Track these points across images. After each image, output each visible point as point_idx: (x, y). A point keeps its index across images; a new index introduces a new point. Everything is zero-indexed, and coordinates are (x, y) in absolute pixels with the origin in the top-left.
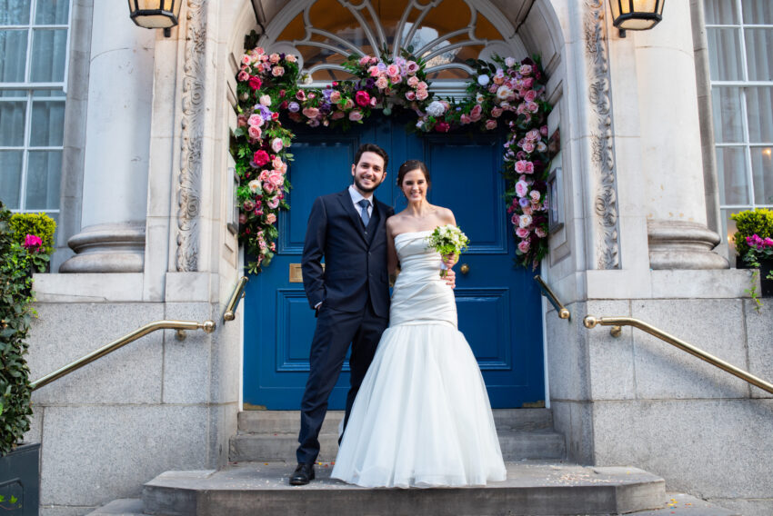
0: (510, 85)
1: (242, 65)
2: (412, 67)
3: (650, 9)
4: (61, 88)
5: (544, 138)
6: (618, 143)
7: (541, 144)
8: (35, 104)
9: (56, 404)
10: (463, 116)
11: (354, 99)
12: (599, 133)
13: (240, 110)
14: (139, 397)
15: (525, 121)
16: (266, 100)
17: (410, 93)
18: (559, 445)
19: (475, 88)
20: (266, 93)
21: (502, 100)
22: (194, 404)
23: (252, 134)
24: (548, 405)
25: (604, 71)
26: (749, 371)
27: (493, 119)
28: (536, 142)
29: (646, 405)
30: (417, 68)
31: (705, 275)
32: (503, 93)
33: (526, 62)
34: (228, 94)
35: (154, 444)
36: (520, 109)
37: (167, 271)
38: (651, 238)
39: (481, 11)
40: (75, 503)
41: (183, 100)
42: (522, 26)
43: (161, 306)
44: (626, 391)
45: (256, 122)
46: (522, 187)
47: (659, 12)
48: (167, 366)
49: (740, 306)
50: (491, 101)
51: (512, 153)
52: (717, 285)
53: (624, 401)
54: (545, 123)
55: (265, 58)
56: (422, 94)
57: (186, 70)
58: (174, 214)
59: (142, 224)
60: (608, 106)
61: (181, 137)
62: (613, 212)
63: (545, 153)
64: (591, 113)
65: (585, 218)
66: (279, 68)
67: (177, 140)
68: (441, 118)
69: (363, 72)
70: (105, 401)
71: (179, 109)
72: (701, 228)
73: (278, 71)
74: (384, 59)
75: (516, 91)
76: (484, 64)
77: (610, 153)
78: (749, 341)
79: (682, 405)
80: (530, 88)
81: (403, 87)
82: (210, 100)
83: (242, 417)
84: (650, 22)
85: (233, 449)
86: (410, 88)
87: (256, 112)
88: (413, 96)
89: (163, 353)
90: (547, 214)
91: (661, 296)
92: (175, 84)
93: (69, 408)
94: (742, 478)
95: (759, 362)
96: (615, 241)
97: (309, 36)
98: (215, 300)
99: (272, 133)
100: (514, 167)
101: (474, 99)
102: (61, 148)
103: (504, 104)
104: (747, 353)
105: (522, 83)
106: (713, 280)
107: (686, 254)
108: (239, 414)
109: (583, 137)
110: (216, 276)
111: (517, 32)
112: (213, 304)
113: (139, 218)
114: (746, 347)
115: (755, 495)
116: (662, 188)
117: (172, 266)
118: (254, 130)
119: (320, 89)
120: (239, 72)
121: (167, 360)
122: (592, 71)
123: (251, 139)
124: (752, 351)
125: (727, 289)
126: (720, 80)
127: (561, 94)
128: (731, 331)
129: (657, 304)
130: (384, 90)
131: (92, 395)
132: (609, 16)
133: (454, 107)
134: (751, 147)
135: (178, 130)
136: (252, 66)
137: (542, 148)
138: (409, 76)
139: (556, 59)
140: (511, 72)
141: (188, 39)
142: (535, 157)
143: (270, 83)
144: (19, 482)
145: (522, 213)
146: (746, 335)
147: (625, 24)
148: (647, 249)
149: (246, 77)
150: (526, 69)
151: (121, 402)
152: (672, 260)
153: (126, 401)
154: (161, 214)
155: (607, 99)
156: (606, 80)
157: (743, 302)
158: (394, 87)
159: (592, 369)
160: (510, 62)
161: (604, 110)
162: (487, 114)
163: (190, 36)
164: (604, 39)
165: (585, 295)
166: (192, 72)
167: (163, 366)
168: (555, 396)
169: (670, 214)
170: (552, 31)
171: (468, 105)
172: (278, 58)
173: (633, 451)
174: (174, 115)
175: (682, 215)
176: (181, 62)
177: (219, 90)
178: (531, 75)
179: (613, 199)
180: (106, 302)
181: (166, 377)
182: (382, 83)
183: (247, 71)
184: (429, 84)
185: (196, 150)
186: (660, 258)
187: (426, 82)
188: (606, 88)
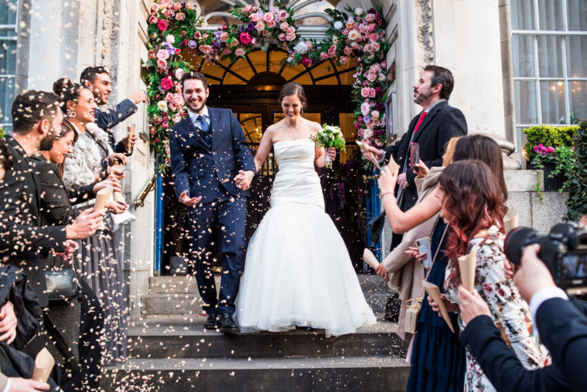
0: (358, 30)
1: (152, 11)
2: (283, 15)
4: (14, 29)
5: (384, 69)
7: (381, 74)
10: (322, 54)
11: (238, 39)
13: (150, 46)
15: (369, 57)
16: (171, 39)
17: (282, 36)
19: (332, 31)
20: (171, 33)
21: (352, 41)
23: (160, 65)
25: (429, 18)
27: (345, 56)
28: (377, 73)
30: (287, 15)
32: (353, 36)
33: (371, 11)
34: (139, 33)
36: (366, 48)
41: (103, 36)
45: (163, 55)
46: (365, 107)
49: (528, 198)
50: (344, 42)
51: (359, 82)
52: (511, 182)
54: (385, 59)
55: (170, 6)
56: (291, 36)
57: (105, 13)
60: (431, 45)
63: (384, 82)
64: (418, 50)
66: (180, 14)
68: (305, 56)
69: (245, 18)
71: (99, 43)
72: (501, 139)
73: (180, 16)
74: (262, 8)
75: (363, 34)
76: (339, 13)
80: (374, 32)
81: (276, 30)
82: (123, 37)
83: (152, 281)
85: (144, 305)
86: (281, 31)
87: (163, 48)
88: (284, 38)
90: (385, 128)
92: (97, 23)
98: (128, 191)
99: (176, 64)
100: (360, 93)
101: (331, 41)
102: (13, 76)
103: (353, 44)
105: (368, 27)
108: (150, 279)
109: (412, 68)
110: (129, 173)
112: (126, 194)
116: (472, 107)
118: (161, 62)
119: (213, 31)
120: (150, 16)
122: (420, 17)
123: (159, 69)
125: (518, 185)
126: (519, 29)
127: (396, 36)
128: (521, 216)
130: (262, 32)
133: (315, 47)
134: (540, 81)
135: (98, 59)
136: (160, 11)
137: (382, 78)
138: (281, 22)
139: (393, 9)
140: (359, 19)
142: (376, 85)
143: (174, 26)
145: (365, 128)
146: (532, 220)
149: (155, 21)
150: (370, 17)
155: (431, 39)
156: (430, 25)
157: (531, 195)
158: (270, 30)
160: (358, 11)
161: (428, 47)
162: (341, 53)
166: (110, 14)
169: (478, 128)
171: (326, 45)
172: (180, 6)
174: (96, 47)
175: (486, 129)
176: (101, 6)
177: (131, 29)
178: (375, 22)
182: (260, 27)
183: (156, 15)
184: (296, 28)
185: (113, 75)
187: (294, 26)
188: (430, 30)
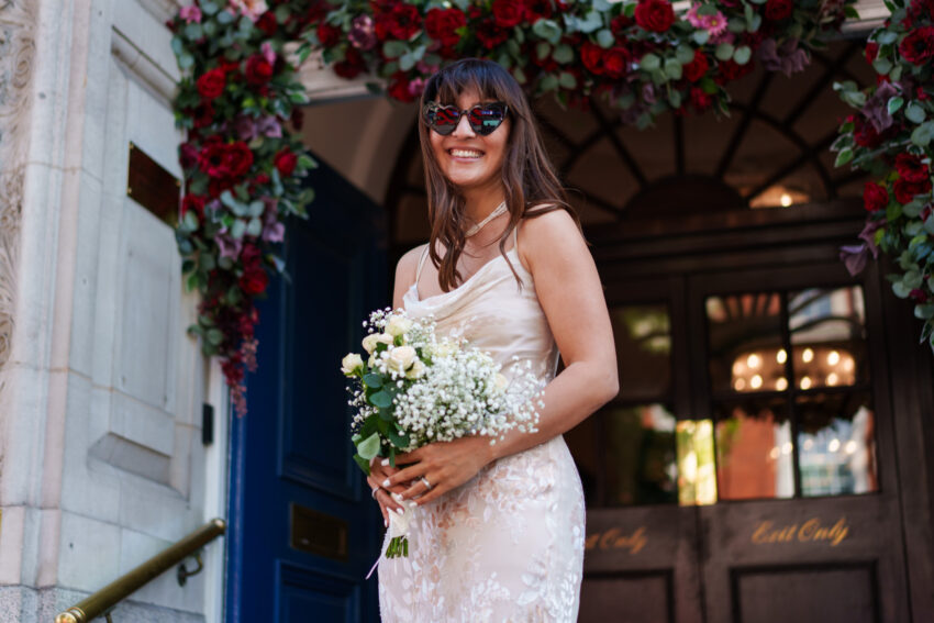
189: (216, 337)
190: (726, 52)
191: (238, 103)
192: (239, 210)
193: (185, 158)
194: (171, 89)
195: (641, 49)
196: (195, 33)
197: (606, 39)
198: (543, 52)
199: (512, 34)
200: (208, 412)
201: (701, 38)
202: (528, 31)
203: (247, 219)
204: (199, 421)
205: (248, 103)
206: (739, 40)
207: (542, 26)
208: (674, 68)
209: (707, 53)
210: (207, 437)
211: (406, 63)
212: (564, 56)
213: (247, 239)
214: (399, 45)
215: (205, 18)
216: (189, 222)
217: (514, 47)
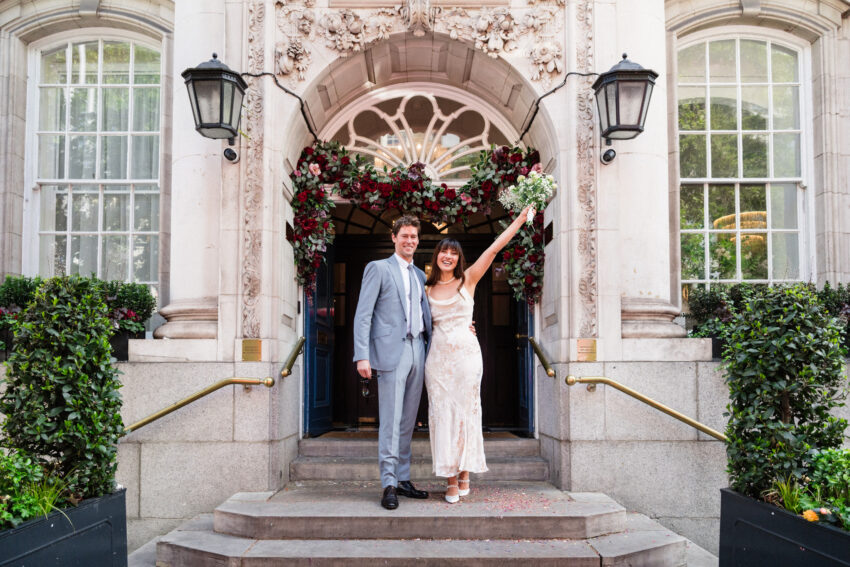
3: (633, 122)
4: (156, 184)
6: (599, 235)
8: (137, 197)
9: (149, 441)
12: (585, 226)
14: (216, 436)
18: (543, 470)
22: (259, 442)
24: (537, 436)
25: (592, 175)
26: (698, 419)
29: (614, 443)
31: (667, 342)
34: (284, 193)
35: (227, 471)
37: (236, 337)
38: (623, 312)
39: (494, 122)
40: (167, 516)
41: (245, 198)
42: (527, 134)
43: (232, 365)
44: (598, 434)
47: (641, 124)
48: (237, 412)
49: (695, 368)
52: (676, 351)
53: (595, 442)
57: (247, 175)
58: (240, 292)
59: (214, 300)
60: (592, 205)
61: (244, 230)
62: (593, 292)
64: (578, 209)
65: (570, 296)
67: (241, 232)
70: (189, 439)
71: (242, 207)
72: (666, 304)
77: (593, 243)
78: (700, 397)
79: (642, 445)
82: (267, 200)
83: (301, 444)
84: (632, 133)
85: (292, 470)
89: (234, 402)
91: (630, 359)
92: (239, 186)
93: (161, 444)
94: (688, 502)
95: (707, 412)
96: (594, 315)
97: (353, 142)
98: (274, 360)
102: (157, 233)
104: (698, 405)
106: (673, 347)
107: (652, 326)
108: (299, 442)
109: (571, 230)
110: (275, 342)
111: (521, 139)
112: (273, 363)
113: (214, 295)
114: (697, 400)
115: (697, 515)
116: (635, 271)
117: (239, 334)
121: (237, 408)
122: (581, 174)
124: (702, 403)
125: (684, 354)
128: (685, 388)
129: (625, 366)
131: (178, 434)
132: (598, 127)
135: (242, 224)
139: (552, 164)
141: (248, 147)
144: (107, 522)
146: (698, 391)
147: (612, 135)
148: (620, 322)
151: (202, 440)
152: (639, 330)
153: (205, 439)
154: (231, 292)
155: (592, 199)
156: (593, 183)
157: (697, 365)
159: (571, 416)
161: (590, 207)
163: (249, 144)
164: (592, 147)
165: (568, 358)
167: (234, 413)
168: (542, 431)
169: (641, 293)
170: (550, 140)
173: (601, 481)
174: (239, 212)
175: (650, 293)
177: (275, 192)
179: (594, 281)
180: (187, 362)
181: (237, 420)
185: (257, 241)
186: (629, 330)
188: (592, 189)
189: (303, 280)
190: (469, 208)
191: (313, 206)
192: (314, 241)
193: (295, 223)
194: (291, 198)
195: (445, 204)
196: (299, 180)
197: (434, 199)
198: (413, 200)
199: (405, 194)
200: (299, 303)
201: (464, 203)
202: (411, 194)
203: (316, 245)
204: (296, 306)
205: (317, 206)
206: (473, 204)
207: (415, 193)
208: (454, 211)
209: (464, 208)
210: (299, 312)
211: (372, 200)
212: (420, 202)
213: (316, 251)
214: (370, 194)
215: (302, 175)
216: (297, 244)
217: (405, 198)
